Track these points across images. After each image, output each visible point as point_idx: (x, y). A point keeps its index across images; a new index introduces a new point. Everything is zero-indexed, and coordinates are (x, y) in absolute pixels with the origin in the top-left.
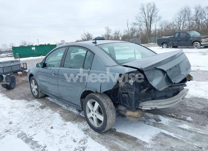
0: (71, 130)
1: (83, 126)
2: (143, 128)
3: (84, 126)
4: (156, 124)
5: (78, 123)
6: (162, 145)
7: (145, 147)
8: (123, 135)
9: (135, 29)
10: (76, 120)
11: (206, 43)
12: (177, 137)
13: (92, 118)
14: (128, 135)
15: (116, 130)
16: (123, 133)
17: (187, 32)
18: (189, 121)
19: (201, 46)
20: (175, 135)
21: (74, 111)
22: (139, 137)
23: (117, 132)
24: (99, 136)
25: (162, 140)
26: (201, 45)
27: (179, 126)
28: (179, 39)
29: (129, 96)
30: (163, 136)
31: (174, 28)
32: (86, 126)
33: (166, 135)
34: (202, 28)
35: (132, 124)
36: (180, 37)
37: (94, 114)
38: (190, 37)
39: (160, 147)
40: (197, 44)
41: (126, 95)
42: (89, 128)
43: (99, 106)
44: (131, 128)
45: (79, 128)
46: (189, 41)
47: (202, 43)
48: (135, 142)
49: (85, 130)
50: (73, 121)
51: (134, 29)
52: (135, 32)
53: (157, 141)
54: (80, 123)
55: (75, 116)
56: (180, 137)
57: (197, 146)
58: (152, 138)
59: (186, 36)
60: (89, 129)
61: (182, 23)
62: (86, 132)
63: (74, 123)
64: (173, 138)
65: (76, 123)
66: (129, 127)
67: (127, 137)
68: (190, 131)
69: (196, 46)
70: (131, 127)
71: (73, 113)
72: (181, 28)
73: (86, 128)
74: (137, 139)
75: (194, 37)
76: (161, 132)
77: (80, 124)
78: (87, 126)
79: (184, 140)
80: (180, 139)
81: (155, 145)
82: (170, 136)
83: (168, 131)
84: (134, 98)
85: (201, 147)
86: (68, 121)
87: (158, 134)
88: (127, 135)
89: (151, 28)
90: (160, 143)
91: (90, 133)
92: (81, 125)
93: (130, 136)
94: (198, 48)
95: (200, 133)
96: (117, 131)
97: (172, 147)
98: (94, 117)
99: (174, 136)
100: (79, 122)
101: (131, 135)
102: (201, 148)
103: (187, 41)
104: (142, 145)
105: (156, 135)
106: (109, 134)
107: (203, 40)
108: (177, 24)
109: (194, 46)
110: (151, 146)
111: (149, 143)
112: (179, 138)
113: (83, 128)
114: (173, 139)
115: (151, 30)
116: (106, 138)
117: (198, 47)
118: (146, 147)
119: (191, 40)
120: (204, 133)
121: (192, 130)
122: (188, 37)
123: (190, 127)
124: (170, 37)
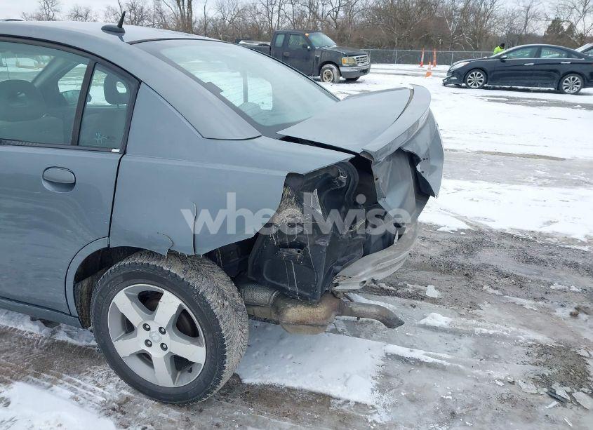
0: (47, 422)
1: (93, 391)
2: (327, 349)
3: (101, 390)
4: (358, 327)
5: (69, 381)
6: (413, 400)
7: (374, 425)
8: (277, 394)
9: (142, 8)
10: (51, 366)
11: (352, 70)
12: (439, 361)
13: (145, 357)
14: (295, 390)
15: (241, 380)
16: (271, 386)
17: (307, 34)
18: (434, 301)
19: (341, 76)
20: (429, 355)
21: (21, 327)
22: (335, 390)
23: (248, 385)
24: (188, 420)
25: (406, 383)
26: (340, 74)
27: (422, 322)
28: (287, 54)
29: (306, 253)
30: (398, 366)
31: (258, 20)
32: (111, 387)
33: (405, 360)
34: (322, 28)
35: (285, 341)
36: (289, 46)
37: (156, 338)
38: (313, 49)
39: (413, 408)
40: (331, 69)
41: (294, 251)
42: (126, 393)
43: (180, 306)
44: (289, 357)
45: (82, 405)
46: (311, 62)
47: (342, 69)
48: (331, 414)
49: (114, 409)
50: (36, 375)
51: (138, 8)
52: (142, 17)
53: (394, 390)
54: (78, 381)
55: (36, 350)
56: (443, 357)
57: (503, 377)
58: (375, 382)
59: (305, 47)
60: (128, 399)
61: (276, 8)
62: (119, 415)
63: (48, 384)
64: (429, 365)
65: (54, 382)
66: (281, 356)
67: (293, 400)
68: (456, 333)
69: (329, 76)
70: (288, 354)
71: (21, 338)
72: (274, 21)
73: (116, 397)
74: (330, 397)
75: (322, 51)
76: (386, 354)
77: (79, 385)
78: (115, 389)
79: (460, 366)
80: (449, 364)
81: (394, 405)
82: (419, 363)
83: (403, 345)
84: (324, 258)
85: (511, 380)
86: (7, 378)
87: (383, 362)
88: (291, 390)
89: (192, 12)
90: (406, 396)
91: (143, 415)
92: (84, 388)
93: (301, 391)
94: (333, 82)
95: (482, 335)
96: (246, 381)
97: (443, 400)
98: (156, 353)
99: (430, 360)
100: (68, 373)
101: (306, 387)
102: (513, 383)
103: (307, 58)
104: (359, 419)
105: (380, 369)
106: (224, 402)
107: (345, 60)
108: (264, 10)
109: (324, 76)
110: (388, 414)
111: (376, 406)
112: (445, 363)
113: (102, 399)
114: (428, 370)
115: (193, 18)
116: (219, 421)
117: (334, 78)
118: (375, 422)
119: (317, 58)
120: (491, 332)
121: (459, 328)
122: (309, 50)
123: (449, 320)
124: (261, 45)
